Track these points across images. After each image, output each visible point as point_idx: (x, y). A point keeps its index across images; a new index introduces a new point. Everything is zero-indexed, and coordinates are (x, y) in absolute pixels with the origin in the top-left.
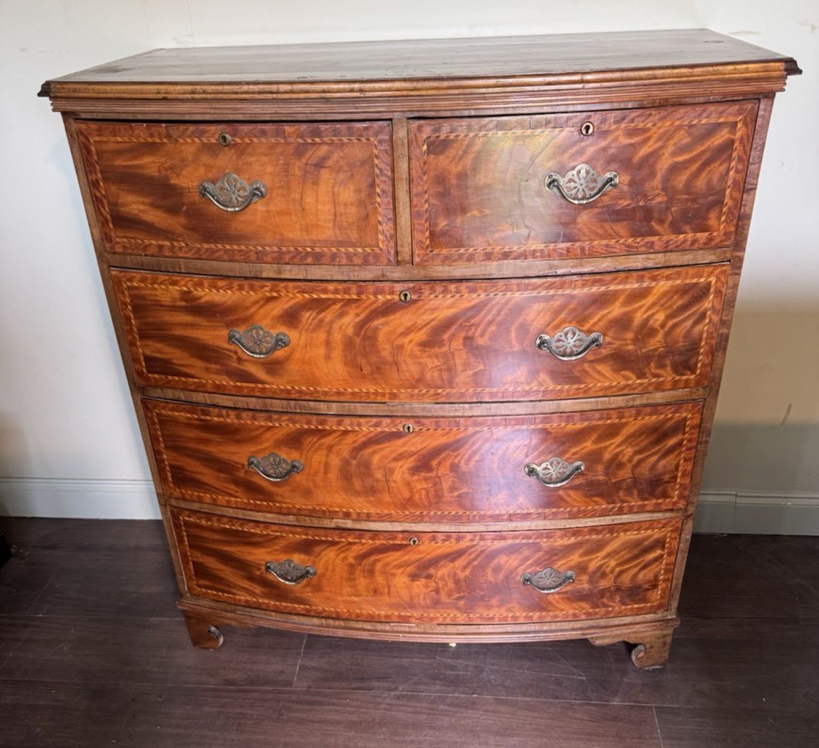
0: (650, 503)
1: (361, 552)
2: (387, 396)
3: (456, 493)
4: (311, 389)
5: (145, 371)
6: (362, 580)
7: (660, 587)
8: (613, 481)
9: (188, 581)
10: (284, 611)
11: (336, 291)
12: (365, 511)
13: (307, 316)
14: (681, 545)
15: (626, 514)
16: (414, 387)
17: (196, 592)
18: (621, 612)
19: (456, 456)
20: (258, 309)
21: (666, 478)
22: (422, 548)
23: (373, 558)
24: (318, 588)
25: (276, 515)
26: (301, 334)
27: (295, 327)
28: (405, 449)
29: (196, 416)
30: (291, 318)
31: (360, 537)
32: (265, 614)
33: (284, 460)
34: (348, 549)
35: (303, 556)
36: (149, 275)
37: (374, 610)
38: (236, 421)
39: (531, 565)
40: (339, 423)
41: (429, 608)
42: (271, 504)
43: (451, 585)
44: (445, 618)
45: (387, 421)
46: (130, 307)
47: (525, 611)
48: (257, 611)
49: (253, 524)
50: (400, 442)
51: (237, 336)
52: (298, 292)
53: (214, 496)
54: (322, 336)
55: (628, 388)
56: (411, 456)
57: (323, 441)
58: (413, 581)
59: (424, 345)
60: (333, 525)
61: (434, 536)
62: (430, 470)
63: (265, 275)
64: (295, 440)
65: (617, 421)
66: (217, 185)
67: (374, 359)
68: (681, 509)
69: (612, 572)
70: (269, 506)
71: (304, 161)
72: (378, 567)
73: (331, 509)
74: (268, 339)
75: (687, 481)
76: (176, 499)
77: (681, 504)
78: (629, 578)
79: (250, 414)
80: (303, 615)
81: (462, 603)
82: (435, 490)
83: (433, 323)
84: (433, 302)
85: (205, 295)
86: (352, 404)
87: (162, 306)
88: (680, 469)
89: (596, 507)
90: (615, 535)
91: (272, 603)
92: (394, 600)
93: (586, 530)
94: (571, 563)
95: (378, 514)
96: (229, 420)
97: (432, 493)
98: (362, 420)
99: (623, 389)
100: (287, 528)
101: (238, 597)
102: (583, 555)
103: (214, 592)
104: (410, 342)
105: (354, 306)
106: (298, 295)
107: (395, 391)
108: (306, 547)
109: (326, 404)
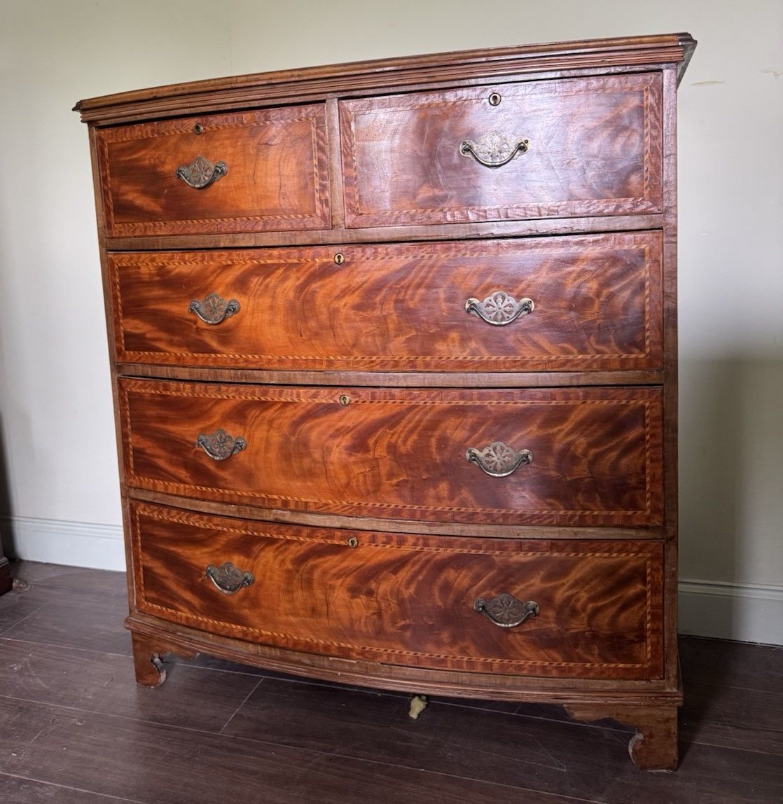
0: (618, 514)
1: (299, 553)
2: (325, 363)
3: (395, 481)
4: (257, 356)
5: (123, 348)
6: (300, 592)
7: (649, 641)
8: (568, 479)
9: (137, 593)
10: (222, 633)
11: (280, 257)
12: (303, 500)
13: (255, 281)
14: (667, 580)
15: (589, 526)
16: (350, 354)
17: (143, 607)
18: (602, 673)
19: (393, 434)
20: (215, 278)
21: (633, 481)
22: (361, 551)
23: (311, 563)
24: (255, 603)
25: (219, 505)
26: (249, 300)
27: (245, 294)
28: (341, 424)
29: (158, 392)
30: (241, 284)
31: (298, 534)
32: (203, 637)
33: (230, 437)
34: (286, 549)
35: (242, 558)
36: (135, 255)
37: (313, 637)
38: (190, 395)
39: (484, 588)
40: (280, 394)
41: (371, 638)
42: (215, 490)
43: (394, 606)
44: (389, 655)
45: (324, 392)
46: (118, 287)
47: (482, 655)
48: (196, 632)
49: (198, 516)
50: (336, 416)
51: (197, 305)
52: (249, 259)
53: (166, 483)
54: (266, 301)
55: (569, 364)
56: (348, 433)
57: (264, 414)
58: (353, 597)
59: (358, 307)
60: (271, 518)
61: (374, 536)
62: (367, 450)
63: (222, 245)
64: (239, 414)
65: (562, 403)
66: (190, 168)
67: (312, 324)
68: (658, 527)
69: (584, 609)
70: (214, 493)
71: (256, 141)
72: (317, 575)
73: (270, 496)
74: (222, 306)
75: (659, 490)
76: (135, 488)
77: (657, 521)
78: (606, 620)
79: (203, 386)
80: (240, 640)
81: (408, 634)
82: (373, 476)
83: (365, 286)
84: (364, 264)
85: (175, 268)
86: (292, 373)
87: (143, 282)
88: (647, 471)
89: (553, 512)
90: (581, 555)
91: (210, 621)
92: (333, 624)
93: (545, 543)
94: (533, 589)
95: (315, 503)
96: (185, 394)
97: (369, 480)
98: (302, 391)
99: (564, 364)
100: (229, 521)
101: (179, 613)
102: (545, 579)
103: (159, 607)
104: (345, 305)
105: (295, 269)
106: (248, 262)
107: (332, 358)
108: (245, 546)
109: (269, 372)
